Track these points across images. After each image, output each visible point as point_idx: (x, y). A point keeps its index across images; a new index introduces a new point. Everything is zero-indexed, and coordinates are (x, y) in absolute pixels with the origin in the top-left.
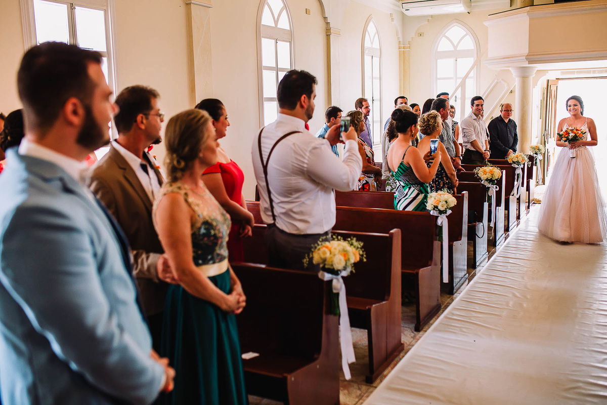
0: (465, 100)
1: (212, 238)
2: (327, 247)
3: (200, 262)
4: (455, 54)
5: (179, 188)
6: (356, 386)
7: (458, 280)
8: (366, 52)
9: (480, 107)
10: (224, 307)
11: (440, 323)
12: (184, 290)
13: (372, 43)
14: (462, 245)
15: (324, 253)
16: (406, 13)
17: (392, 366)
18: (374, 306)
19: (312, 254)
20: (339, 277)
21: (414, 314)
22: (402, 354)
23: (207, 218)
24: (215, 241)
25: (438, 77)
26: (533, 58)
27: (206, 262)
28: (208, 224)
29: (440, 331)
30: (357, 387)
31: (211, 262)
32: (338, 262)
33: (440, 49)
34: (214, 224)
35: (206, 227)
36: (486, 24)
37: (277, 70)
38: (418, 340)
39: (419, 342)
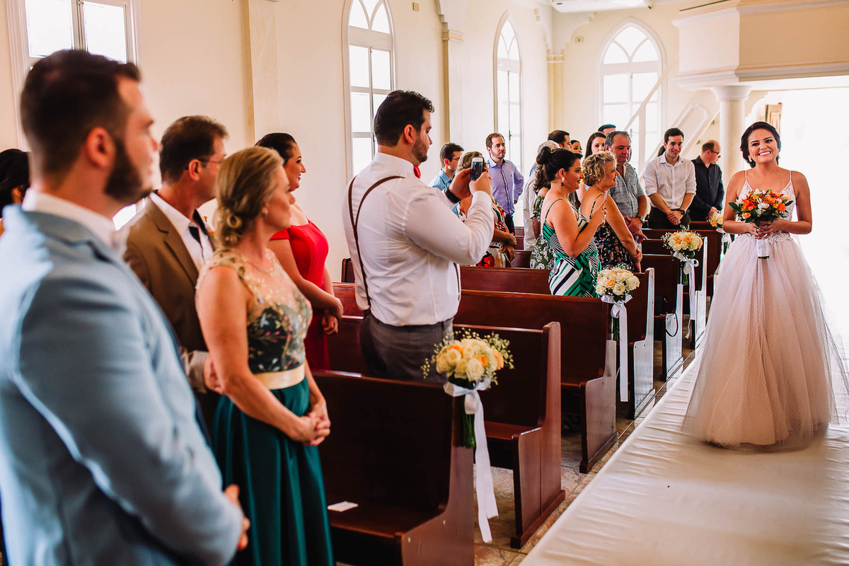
0: (644, 135)
1: (278, 333)
2: (457, 348)
3: (261, 367)
4: (630, 68)
5: (233, 260)
6: (496, 552)
7: (642, 397)
8: (500, 65)
9: (676, 147)
10: (293, 434)
11: (617, 461)
12: (235, 407)
13: (508, 53)
14: (645, 347)
15: (454, 356)
16: (558, 8)
17: (548, 522)
18: (522, 434)
19: (435, 358)
20: (475, 391)
21: (578, 447)
22: (562, 506)
23: (271, 304)
24: (282, 337)
25: (605, 102)
26: (745, 73)
27: (269, 368)
28: (271, 313)
29: (617, 472)
30: (499, 555)
31: (277, 368)
32: (474, 370)
33: (606, 62)
34: (281, 312)
35: (269, 316)
36: (676, 23)
37: (372, 91)
38: (586, 485)
39: (587, 488)
